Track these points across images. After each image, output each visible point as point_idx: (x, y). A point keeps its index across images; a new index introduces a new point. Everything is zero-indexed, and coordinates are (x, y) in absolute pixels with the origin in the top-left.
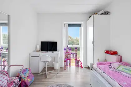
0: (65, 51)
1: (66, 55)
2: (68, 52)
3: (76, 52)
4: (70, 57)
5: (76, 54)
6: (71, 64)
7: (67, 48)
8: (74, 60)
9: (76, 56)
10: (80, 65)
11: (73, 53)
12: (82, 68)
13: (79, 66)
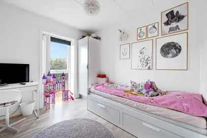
0: (45, 81)
1: (45, 88)
2: (49, 82)
3: (64, 81)
4: (54, 89)
5: (64, 83)
6: (56, 100)
7: (48, 75)
8: (61, 92)
9: (64, 86)
10: (69, 97)
11: (59, 82)
12: (73, 99)
13: (68, 99)
